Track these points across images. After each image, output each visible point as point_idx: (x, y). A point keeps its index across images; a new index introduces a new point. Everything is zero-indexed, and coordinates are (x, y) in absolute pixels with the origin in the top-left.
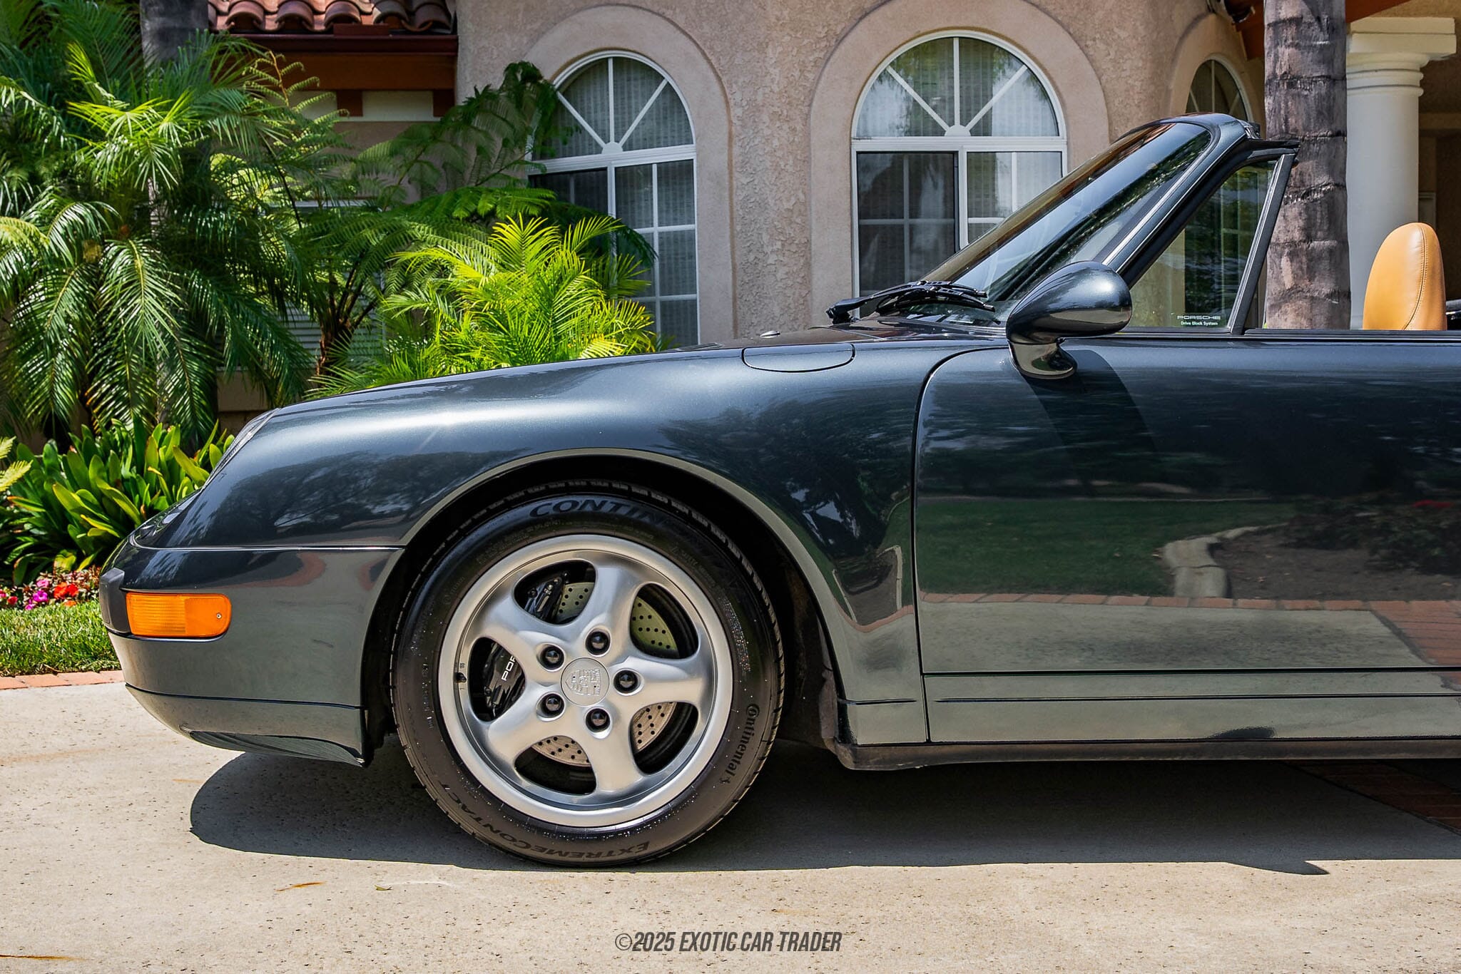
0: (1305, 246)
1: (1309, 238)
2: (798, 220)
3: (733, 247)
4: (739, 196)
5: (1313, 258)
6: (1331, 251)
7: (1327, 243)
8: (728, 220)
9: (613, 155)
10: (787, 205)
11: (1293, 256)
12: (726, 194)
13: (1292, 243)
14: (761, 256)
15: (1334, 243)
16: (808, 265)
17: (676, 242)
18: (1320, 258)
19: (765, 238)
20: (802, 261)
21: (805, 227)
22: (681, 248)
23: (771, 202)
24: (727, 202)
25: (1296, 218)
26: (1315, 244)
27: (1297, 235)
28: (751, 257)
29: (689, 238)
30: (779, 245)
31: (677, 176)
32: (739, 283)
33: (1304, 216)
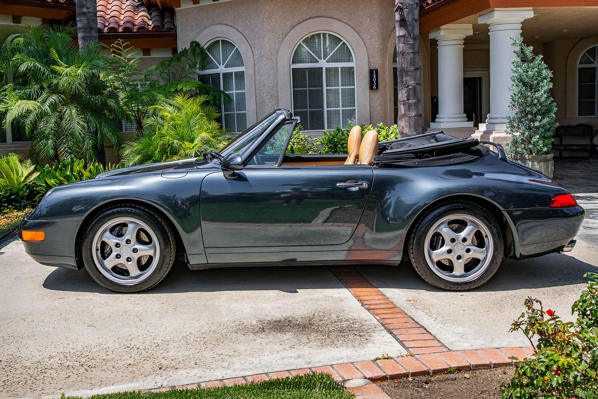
0: (407, 102)
1: (408, 99)
2: (275, 89)
3: (256, 97)
4: (257, 82)
5: (410, 105)
6: (415, 103)
7: (414, 101)
8: (254, 89)
9: (222, 69)
10: (271, 85)
11: (404, 104)
12: (254, 81)
13: (404, 101)
14: (264, 100)
15: (416, 101)
16: (278, 102)
17: (241, 95)
18: (412, 105)
19: (265, 95)
20: (276, 101)
21: (277, 91)
22: (241, 97)
23: (267, 84)
24: (254, 84)
25: (404, 94)
26: (410, 101)
27: (405, 99)
28: (261, 100)
29: (243, 94)
30: (269, 97)
31: (240, 75)
32: (258, 108)
33: (407, 93)
